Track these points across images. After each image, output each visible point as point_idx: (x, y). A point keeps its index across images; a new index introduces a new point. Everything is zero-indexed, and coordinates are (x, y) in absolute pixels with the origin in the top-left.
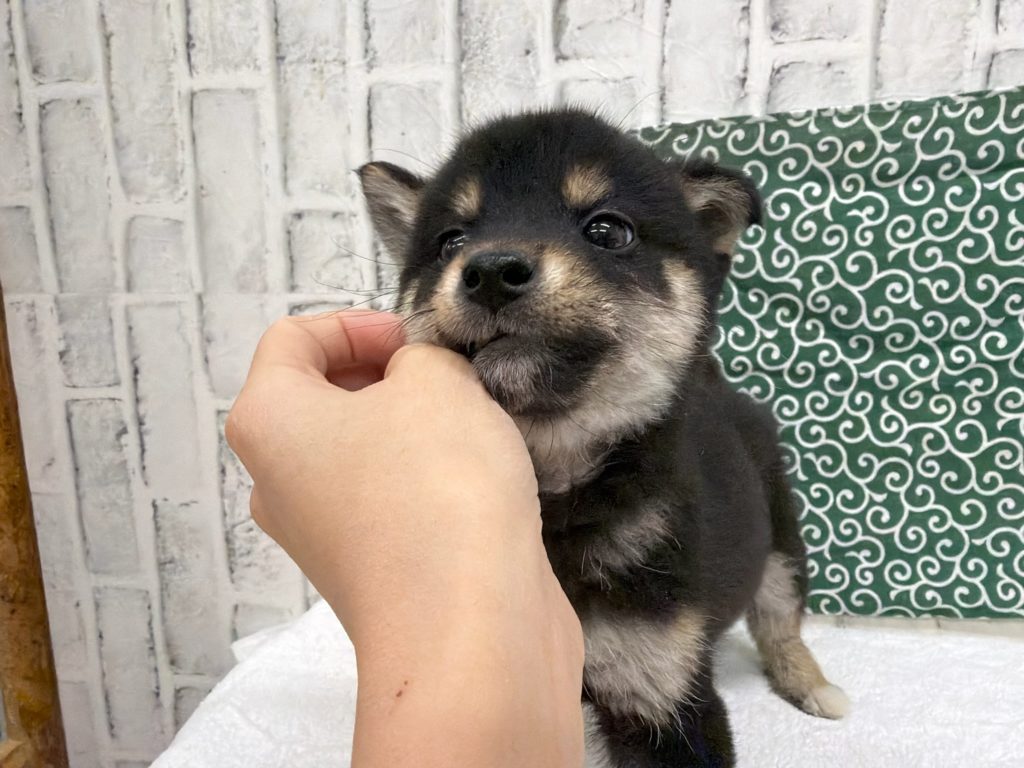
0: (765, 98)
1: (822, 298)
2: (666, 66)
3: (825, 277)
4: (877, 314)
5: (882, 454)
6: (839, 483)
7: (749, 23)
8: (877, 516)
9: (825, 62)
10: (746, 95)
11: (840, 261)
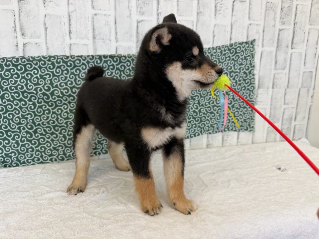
0: (23, 50)
1: (41, 95)
3: (41, 90)
4: (53, 97)
5: (60, 127)
6: (52, 134)
7: (16, 33)
8: (61, 140)
9: (35, 43)
10: (18, 49)
11: (43, 87)
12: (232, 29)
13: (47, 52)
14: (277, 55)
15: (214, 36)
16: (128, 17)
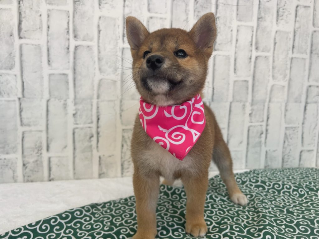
0: (74, 53)
2: (49, 44)
7: (69, 35)
9: (87, 46)
10: (69, 52)
12: (295, 36)
13: (98, 55)
15: (275, 44)
16: (184, 21)
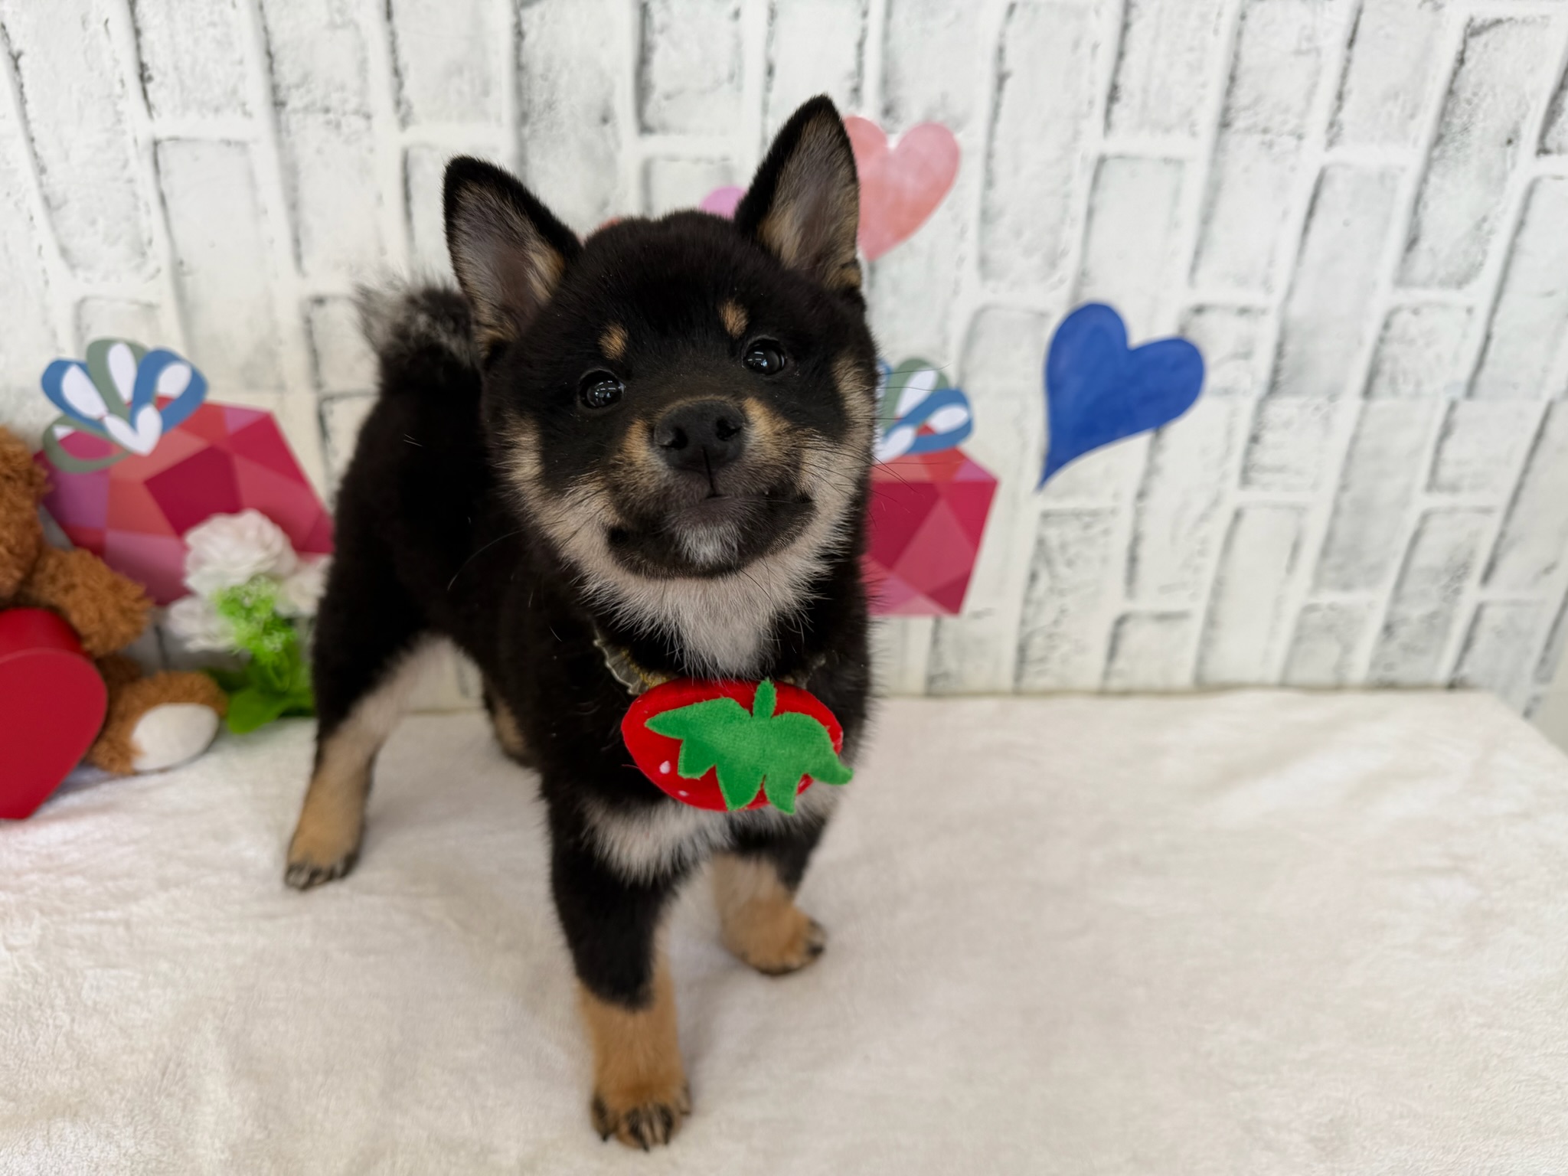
14: (1430, 191)
15: (1001, 79)
